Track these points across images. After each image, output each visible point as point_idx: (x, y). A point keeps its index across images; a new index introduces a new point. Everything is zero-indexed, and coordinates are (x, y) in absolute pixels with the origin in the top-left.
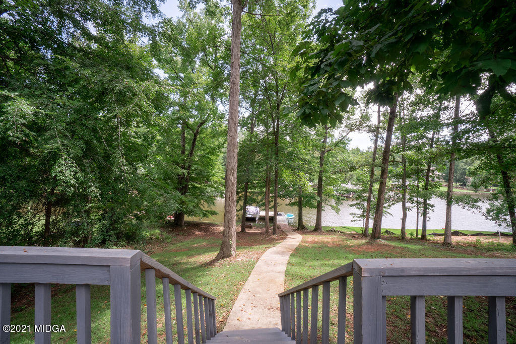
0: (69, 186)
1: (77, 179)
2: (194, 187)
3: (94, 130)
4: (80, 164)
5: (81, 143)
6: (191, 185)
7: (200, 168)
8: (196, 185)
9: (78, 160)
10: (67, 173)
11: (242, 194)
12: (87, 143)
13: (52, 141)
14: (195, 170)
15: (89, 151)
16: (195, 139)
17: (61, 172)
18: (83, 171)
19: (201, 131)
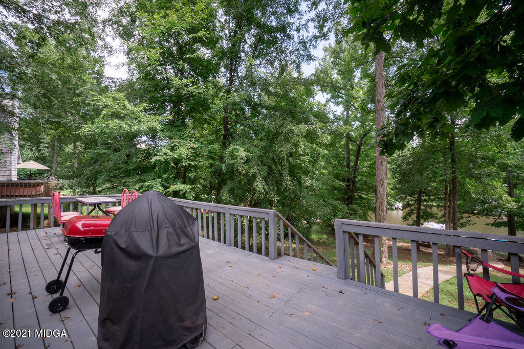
0: (261, 193)
1: (264, 189)
2: (361, 198)
3: (273, 159)
4: (266, 181)
5: (266, 168)
6: (358, 195)
7: (364, 179)
8: (363, 196)
9: (265, 179)
10: (260, 186)
11: (415, 208)
12: (269, 167)
13: (253, 168)
14: (360, 180)
15: (270, 172)
16: (359, 150)
17: (257, 185)
18: (267, 184)
19: (365, 142)
